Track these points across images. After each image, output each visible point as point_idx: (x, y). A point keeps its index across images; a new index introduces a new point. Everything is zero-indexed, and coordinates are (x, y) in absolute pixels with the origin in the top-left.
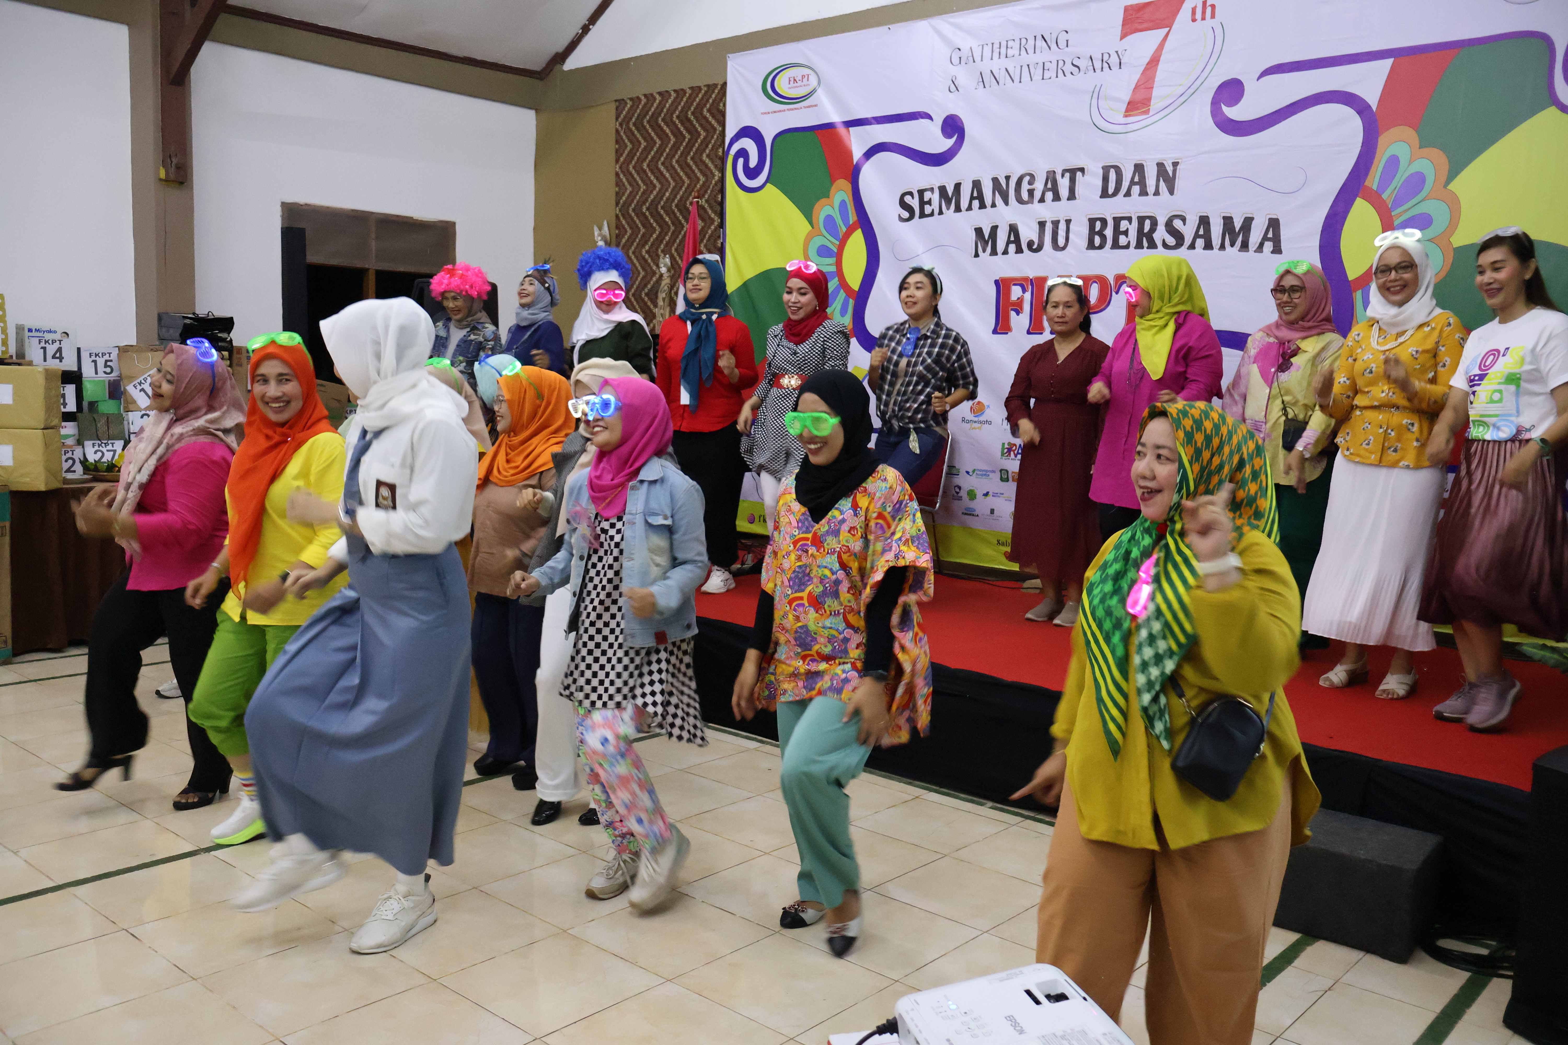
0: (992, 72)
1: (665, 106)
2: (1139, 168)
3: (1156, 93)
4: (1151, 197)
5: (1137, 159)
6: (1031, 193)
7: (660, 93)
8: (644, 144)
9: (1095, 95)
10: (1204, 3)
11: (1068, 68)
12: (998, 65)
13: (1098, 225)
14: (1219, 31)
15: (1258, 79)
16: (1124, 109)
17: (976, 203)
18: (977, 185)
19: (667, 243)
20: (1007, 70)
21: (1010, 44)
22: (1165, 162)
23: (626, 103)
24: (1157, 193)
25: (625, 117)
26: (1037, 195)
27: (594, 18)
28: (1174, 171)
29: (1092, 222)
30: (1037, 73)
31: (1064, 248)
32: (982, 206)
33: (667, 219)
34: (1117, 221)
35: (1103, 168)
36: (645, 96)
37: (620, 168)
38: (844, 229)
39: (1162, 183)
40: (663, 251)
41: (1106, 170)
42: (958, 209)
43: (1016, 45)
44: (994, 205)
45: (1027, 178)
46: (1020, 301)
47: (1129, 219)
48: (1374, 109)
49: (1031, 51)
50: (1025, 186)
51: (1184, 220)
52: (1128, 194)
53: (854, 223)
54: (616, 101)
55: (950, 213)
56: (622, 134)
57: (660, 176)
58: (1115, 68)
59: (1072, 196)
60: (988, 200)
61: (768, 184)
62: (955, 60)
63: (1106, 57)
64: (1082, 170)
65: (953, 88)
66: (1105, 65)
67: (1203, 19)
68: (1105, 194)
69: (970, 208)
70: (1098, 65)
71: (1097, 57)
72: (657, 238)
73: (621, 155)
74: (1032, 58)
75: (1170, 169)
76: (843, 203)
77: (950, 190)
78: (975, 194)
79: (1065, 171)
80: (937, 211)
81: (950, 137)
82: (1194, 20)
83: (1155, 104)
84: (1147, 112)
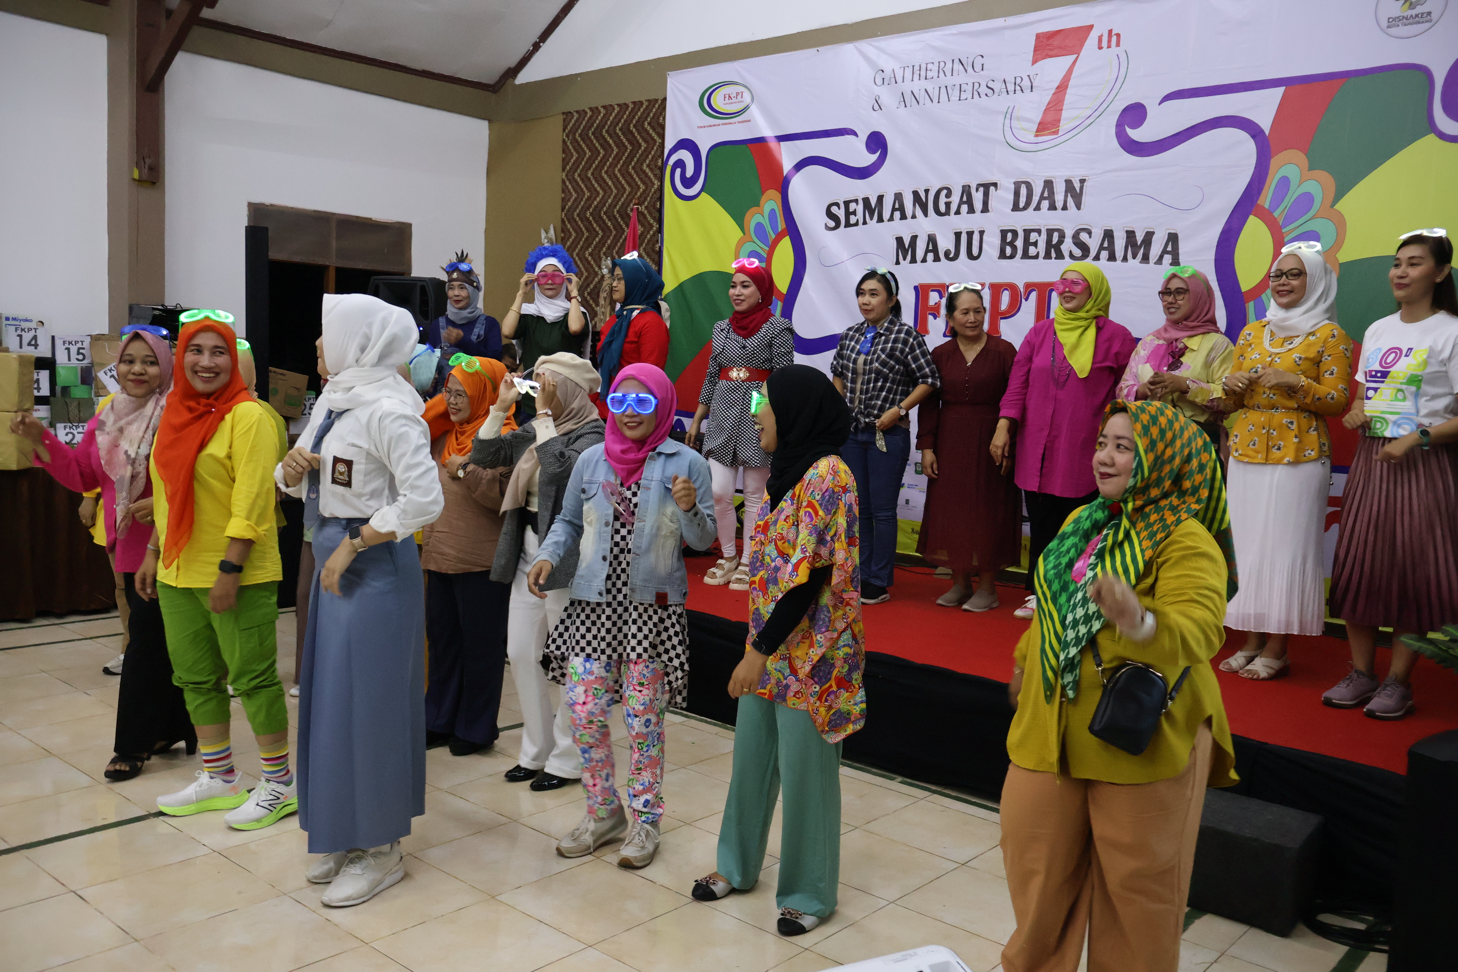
0: (912, 92)
1: (609, 119)
2: (1049, 184)
3: (1065, 114)
4: (1059, 211)
5: (1048, 175)
6: (948, 205)
7: (604, 107)
8: (588, 154)
9: (1008, 116)
10: (1110, 31)
11: (983, 90)
12: (918, 86)
13: (1009, 237)
14: (1123, 57)
15: (1160, 104)
16: (1035, 130)
17: (897, 214)
18: (898, 197)
19: (609, 246)
20: (926, 91)
21: (930, 67)
22: (1072, 179)
23: (573, 116)
25: (572, 129)
26: (954, 207)
27: (544, 36)
28: (1081, 188)
29: (1004, 233)
30: (955, 95)
31: (978, 257)
32: (903, 217)
33: (609, 224)
34: (1027, 232)
35: (1014, 183)
36: (591, 109)
37: (567, 176)
38: (773, 236)
39: (1070, 199)
40: (604, 254)
41: (1017, 185)
42: (880, 219)
43: (936, 68)
44: (914, 217)
45: (945, 192)
46: (938, 305)
47: (1039, 231)
48: (1267, 132)
49: (949, 73)
50: (943, 199)
51: (1090, 233)
52: (1038, 208)
53: (782, 231)
54: (563, 113)
55: (873, 223)
56: (569, 144)
57: (603, 184)
58: (1027, 91)
59: (985, 209)
60: (909, 211)
61: (703, 193)
62: (879, 81)
63: (1018, 81)
64: (995, 185)
65: (876, 107)
66: (1018, 88)
67: (1109, 47)
68: (1016, 208)
69: (891, 219)
70: (1011, 88)
71: (1010, 80)
72: (600, 242)
73: (568, 163)
74: (949, 80)
75: (1077, 186)
76: (773, 211)
77: (873, 202)
78: (897, 206)
79: (979, 186)
80: (861, 221)
81: (874, 152)
82: (1100, 48)
83: (1064, 125)
84: (1057, 132)
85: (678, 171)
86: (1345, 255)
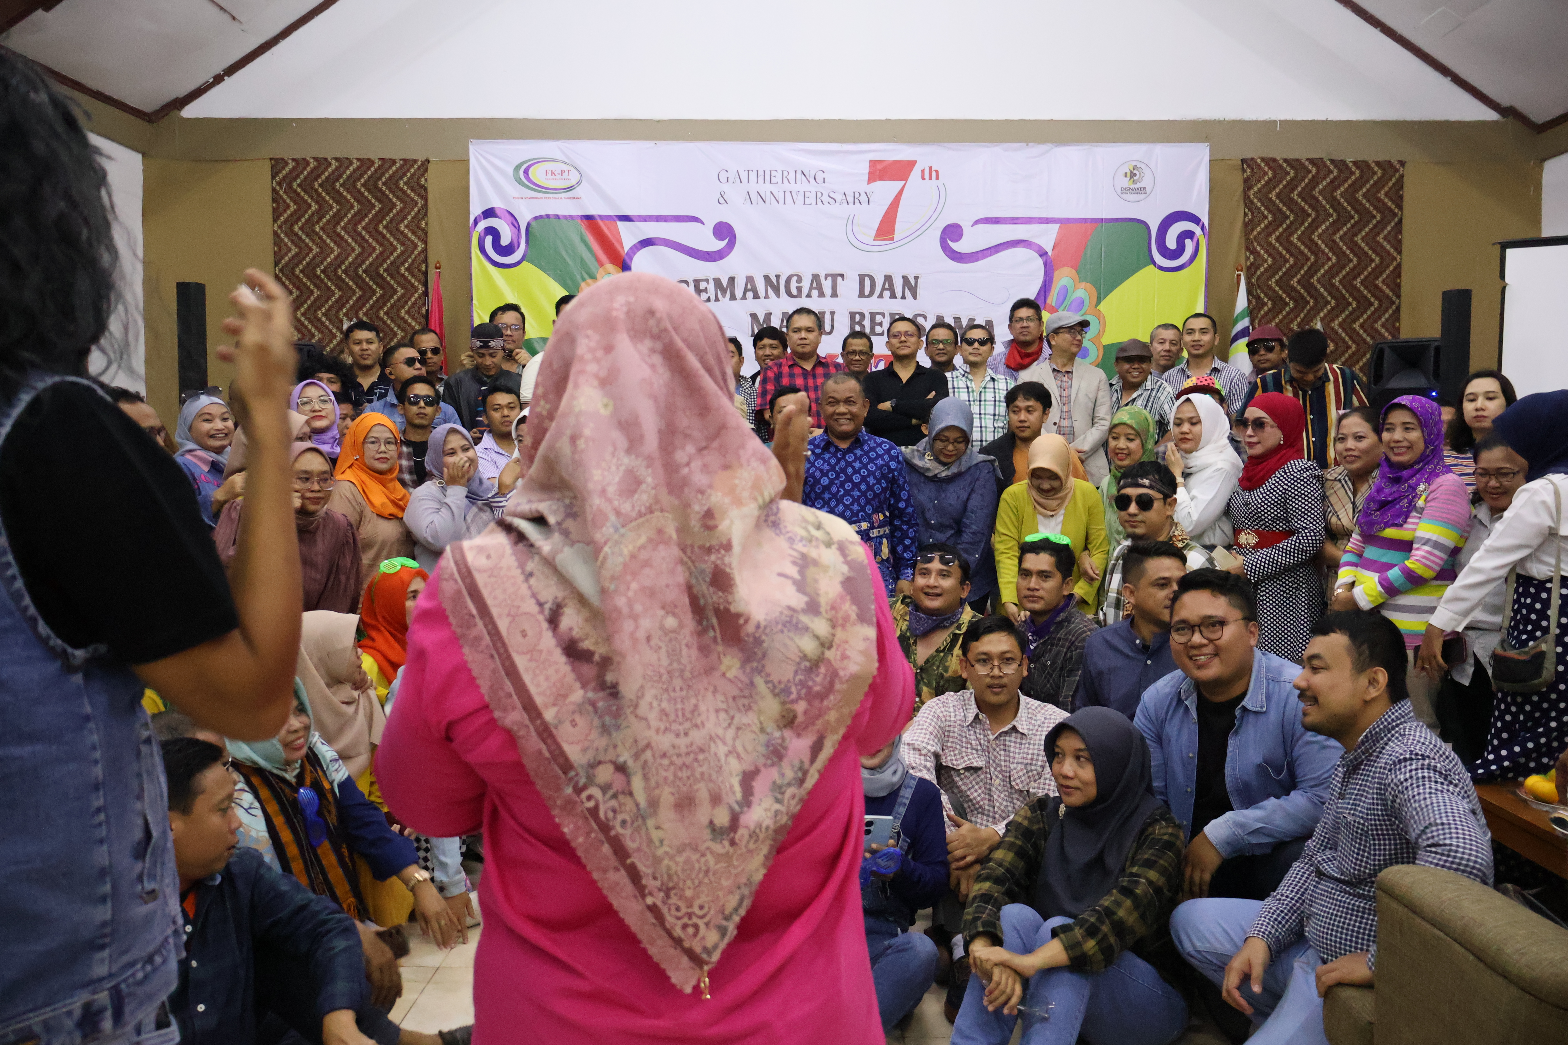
0: (758, 192)
1: (344, 172)
2: (888, 278)
3: (898, 226)
4: (899, 300)
5: (887, 272)
6: (799, 289)
7: (336, 159)
8: (314, 207)
9: (850, 222)
10: (930, 168)
11: (825, 198)
12: (765, 189)
13: (858, 318)
14: (942, 188)
15: (973, 226)
16: (874, 235)
17: (750, 294)
18: (750, 279)
19: (352, 307)
20: (771, 193)
21: (773, 173)
22: (908, 276)
23: (287, 164)
24: (903, 297)
25: (285, 177)
26: (805, 291)
27: (231, 70)
28: (916, 283)
29: (852, 315)
30: (799, 199)
31: (830, 333)
32: (756, 296)
33: (351, 283)
34: (873, 315)
35: (859, 275)
36: (315, 159)
37: (280, 227)
39: (907, 290)
40: (346, 315)
41: (862, 278)
42: (733, 297)
43: (779, 175)
44: (767, 297)
45: (795, 278)
47: (883, 315)
48: (1050, 254)
49: (792, 181)
50: (794, 285)
51: (925, 317)
52: (881, 296)
54: (271, 159)
55: (725, 300)
56: (281, 193)
57: (339, 240)
58: (865, 204)
59: (834, 294)
60: (761, 292)
61: (525, 263)
62: (723, 179)
63: (857, 195)
64: (842, 276)
65: (722, 201)
66: (856, 201)
67: (930, 178)
68: (861, 294)
69: (744, 297)
70: (851, 199)
71: (850, 194)
72: (337, 301)
73: (281, 214)
74: (793, 187)
75: (913, 282)
77: (725, 283)
78: (749, 287)
79: (826, 276)
80: (713, 298)
81: (722, 239)
82: (923, 178)
83: (898, 234)
84: (892, 239)
85: (489, 240)
86: (1107, 340)
